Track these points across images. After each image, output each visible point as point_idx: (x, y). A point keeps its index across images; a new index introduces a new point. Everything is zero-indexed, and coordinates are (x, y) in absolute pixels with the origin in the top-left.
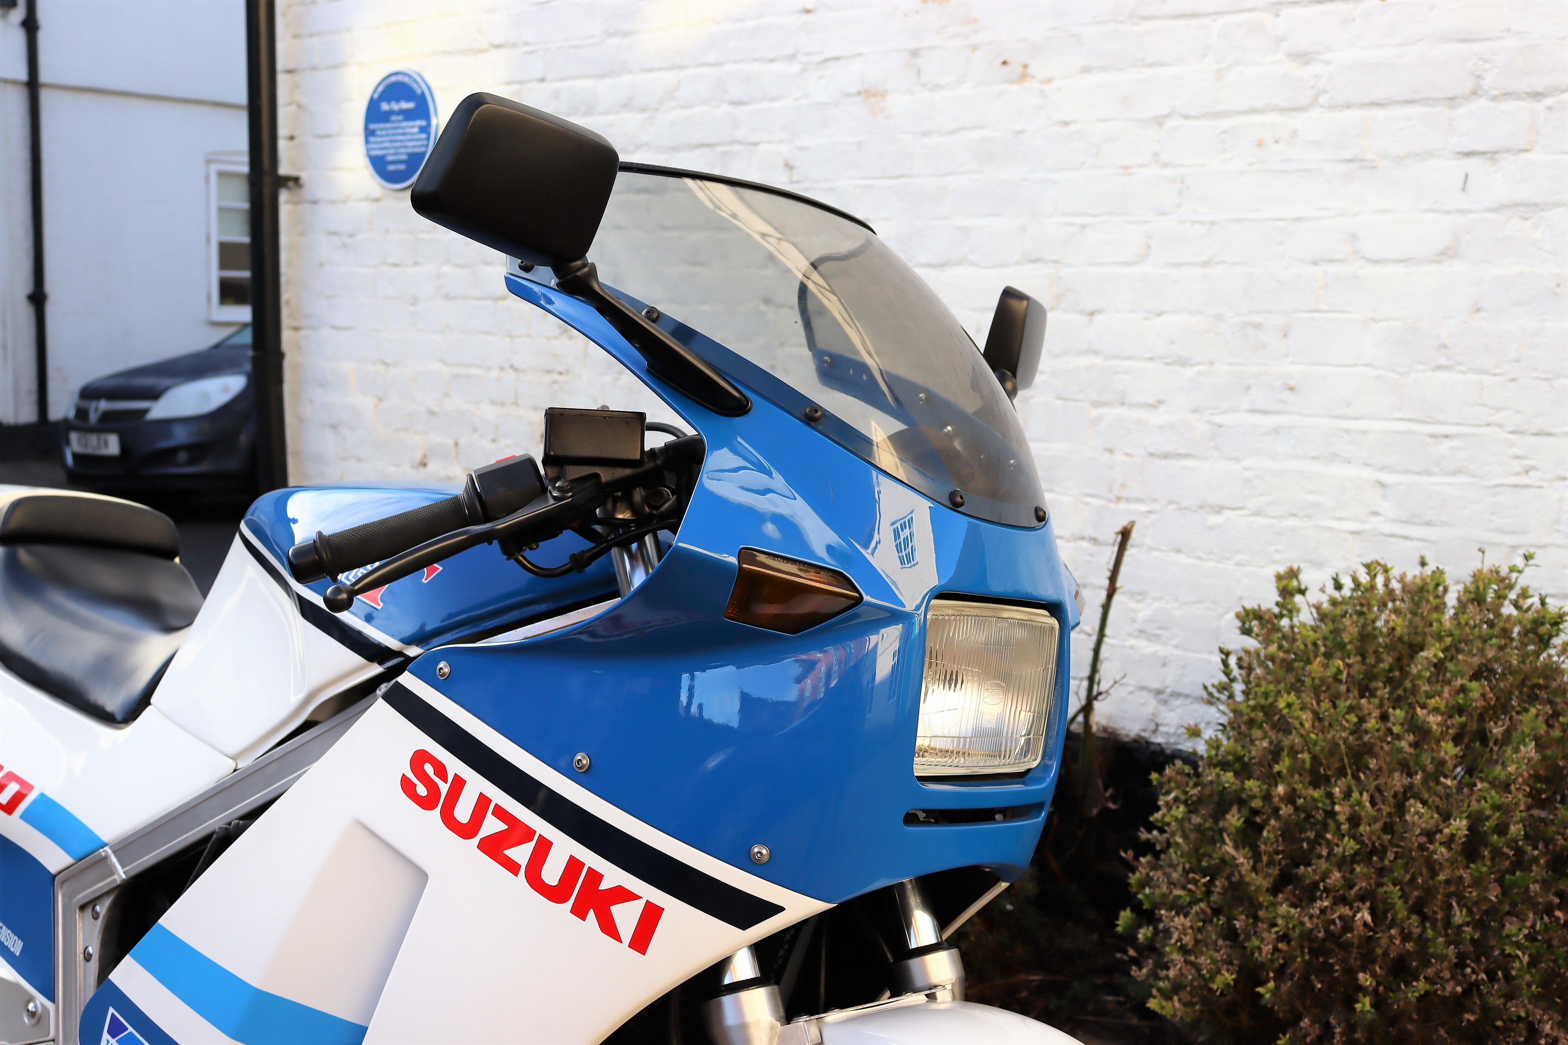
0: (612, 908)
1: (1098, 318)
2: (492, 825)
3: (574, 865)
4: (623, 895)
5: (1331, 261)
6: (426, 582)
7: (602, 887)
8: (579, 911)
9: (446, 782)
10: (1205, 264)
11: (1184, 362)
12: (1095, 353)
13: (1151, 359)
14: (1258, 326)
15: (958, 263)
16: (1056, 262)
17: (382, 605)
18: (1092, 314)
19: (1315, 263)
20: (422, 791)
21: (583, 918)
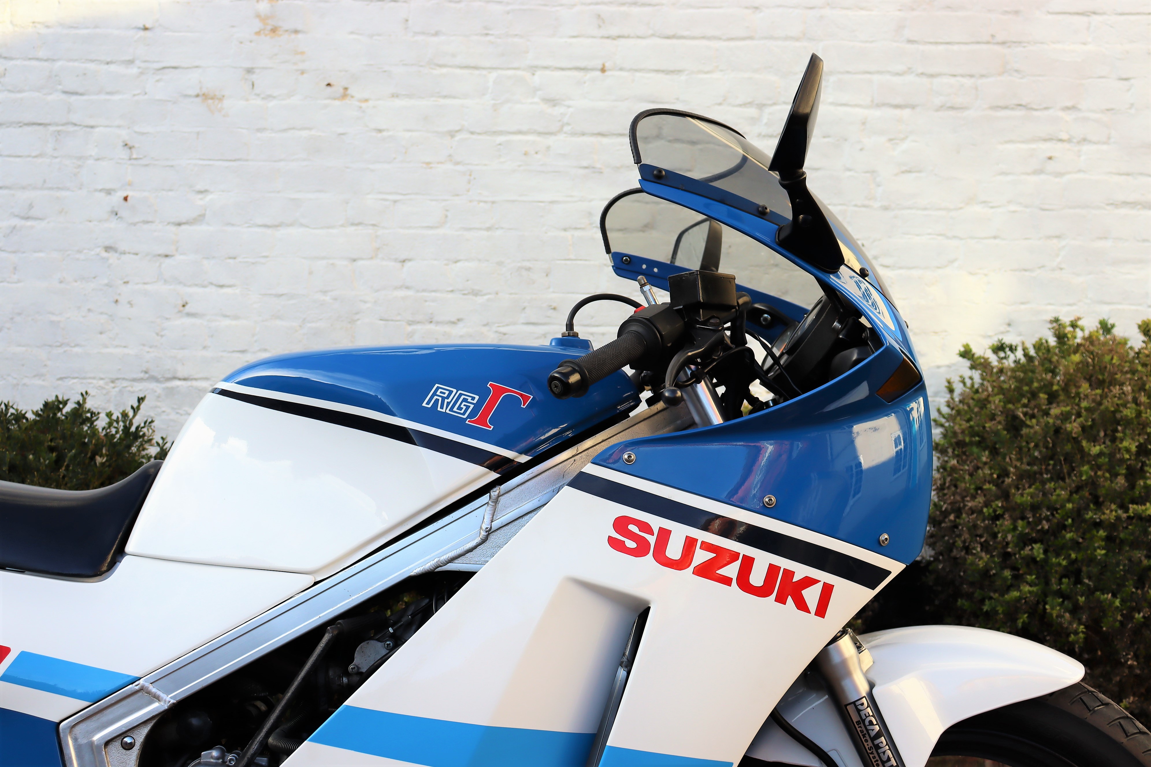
0: (803, 592)
1: (408, 264)
2: (701, 556)
3: (773, 570)
4: (809, 582)
5: (576, 229)
6: (524, 407)
7: (795, 580)
8: (781, 599)
9: (653, 535)
10: (488, 229)
11: (476, 293)
12: (408, 288)
13: (452, 291)
14: (529, 269)
15: (291, 225)
16: (374, 225)
17: (492, 427)
18: (404, 261)
19: (565, 230)
20: (631, 544)
21: (784, 603)
